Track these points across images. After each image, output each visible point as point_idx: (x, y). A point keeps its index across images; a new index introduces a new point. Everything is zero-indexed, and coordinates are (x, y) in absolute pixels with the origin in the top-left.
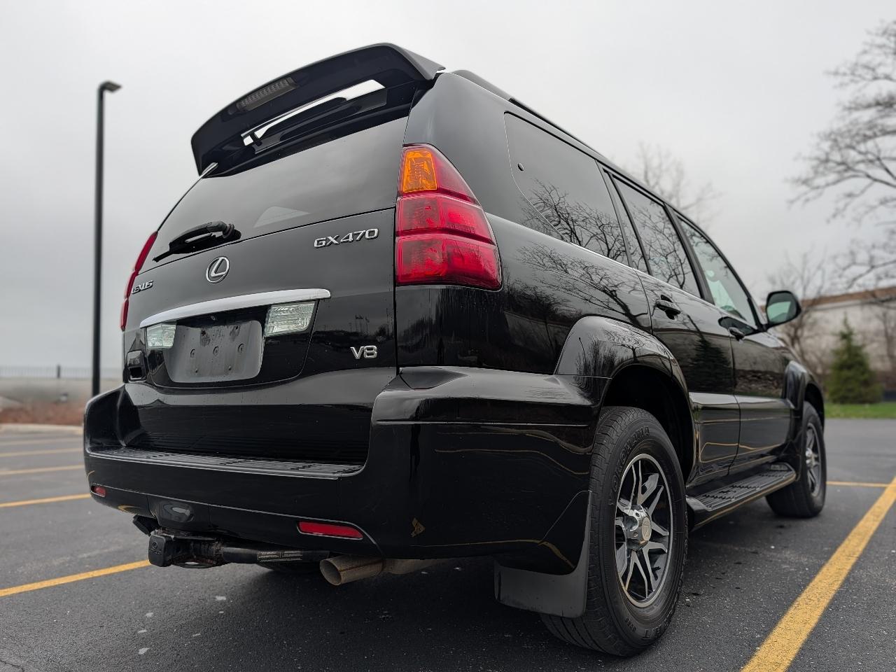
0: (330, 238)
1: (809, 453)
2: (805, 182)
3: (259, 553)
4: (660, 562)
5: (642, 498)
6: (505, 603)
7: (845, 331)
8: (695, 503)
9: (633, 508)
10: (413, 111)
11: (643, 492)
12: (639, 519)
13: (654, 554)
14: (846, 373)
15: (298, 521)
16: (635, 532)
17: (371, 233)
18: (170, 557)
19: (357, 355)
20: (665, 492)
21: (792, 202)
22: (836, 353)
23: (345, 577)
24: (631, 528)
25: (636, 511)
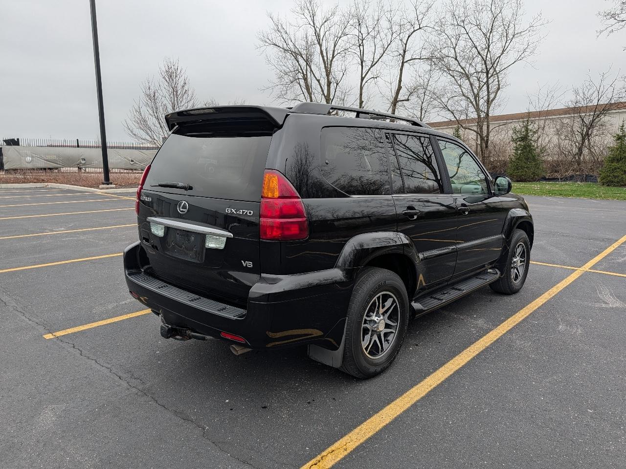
0: (233, 210)
1: (517, 259)
2: (613, 16)
3: (206, 336)
4: (390, 338)
5: (381, 311)
6: (311, 358)
7: (620, 134)
8: (416, 306)
9: (376, 316)
10: (274, 135)
11: (383, 308)
12: (379, 321)
13: (386, 335)
14: (615, 164)
15: (221, 332)
16: (375, 328)
17: (250, 213)
18: (169, 335)
19: (244, 265)
20: (396, 305)
21: (601, 32)
22: (612, 149)
23: (239, 353)
24: (374, 325)
25: (377, 318)
